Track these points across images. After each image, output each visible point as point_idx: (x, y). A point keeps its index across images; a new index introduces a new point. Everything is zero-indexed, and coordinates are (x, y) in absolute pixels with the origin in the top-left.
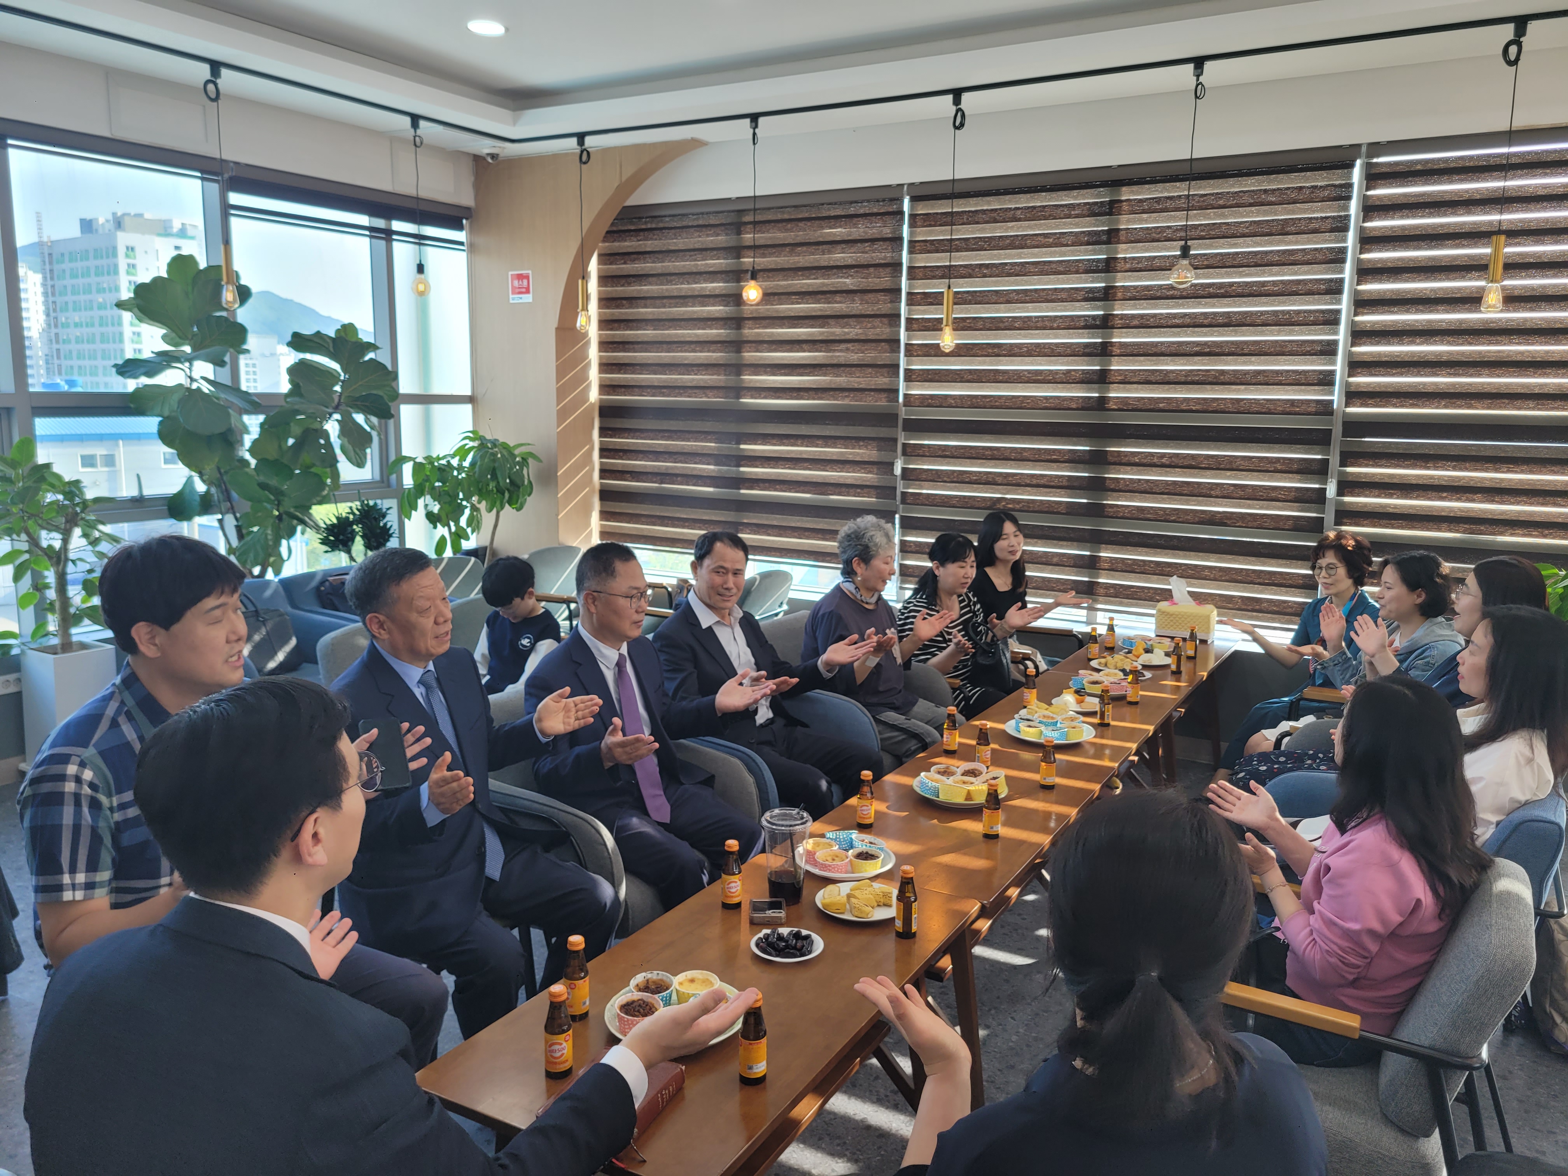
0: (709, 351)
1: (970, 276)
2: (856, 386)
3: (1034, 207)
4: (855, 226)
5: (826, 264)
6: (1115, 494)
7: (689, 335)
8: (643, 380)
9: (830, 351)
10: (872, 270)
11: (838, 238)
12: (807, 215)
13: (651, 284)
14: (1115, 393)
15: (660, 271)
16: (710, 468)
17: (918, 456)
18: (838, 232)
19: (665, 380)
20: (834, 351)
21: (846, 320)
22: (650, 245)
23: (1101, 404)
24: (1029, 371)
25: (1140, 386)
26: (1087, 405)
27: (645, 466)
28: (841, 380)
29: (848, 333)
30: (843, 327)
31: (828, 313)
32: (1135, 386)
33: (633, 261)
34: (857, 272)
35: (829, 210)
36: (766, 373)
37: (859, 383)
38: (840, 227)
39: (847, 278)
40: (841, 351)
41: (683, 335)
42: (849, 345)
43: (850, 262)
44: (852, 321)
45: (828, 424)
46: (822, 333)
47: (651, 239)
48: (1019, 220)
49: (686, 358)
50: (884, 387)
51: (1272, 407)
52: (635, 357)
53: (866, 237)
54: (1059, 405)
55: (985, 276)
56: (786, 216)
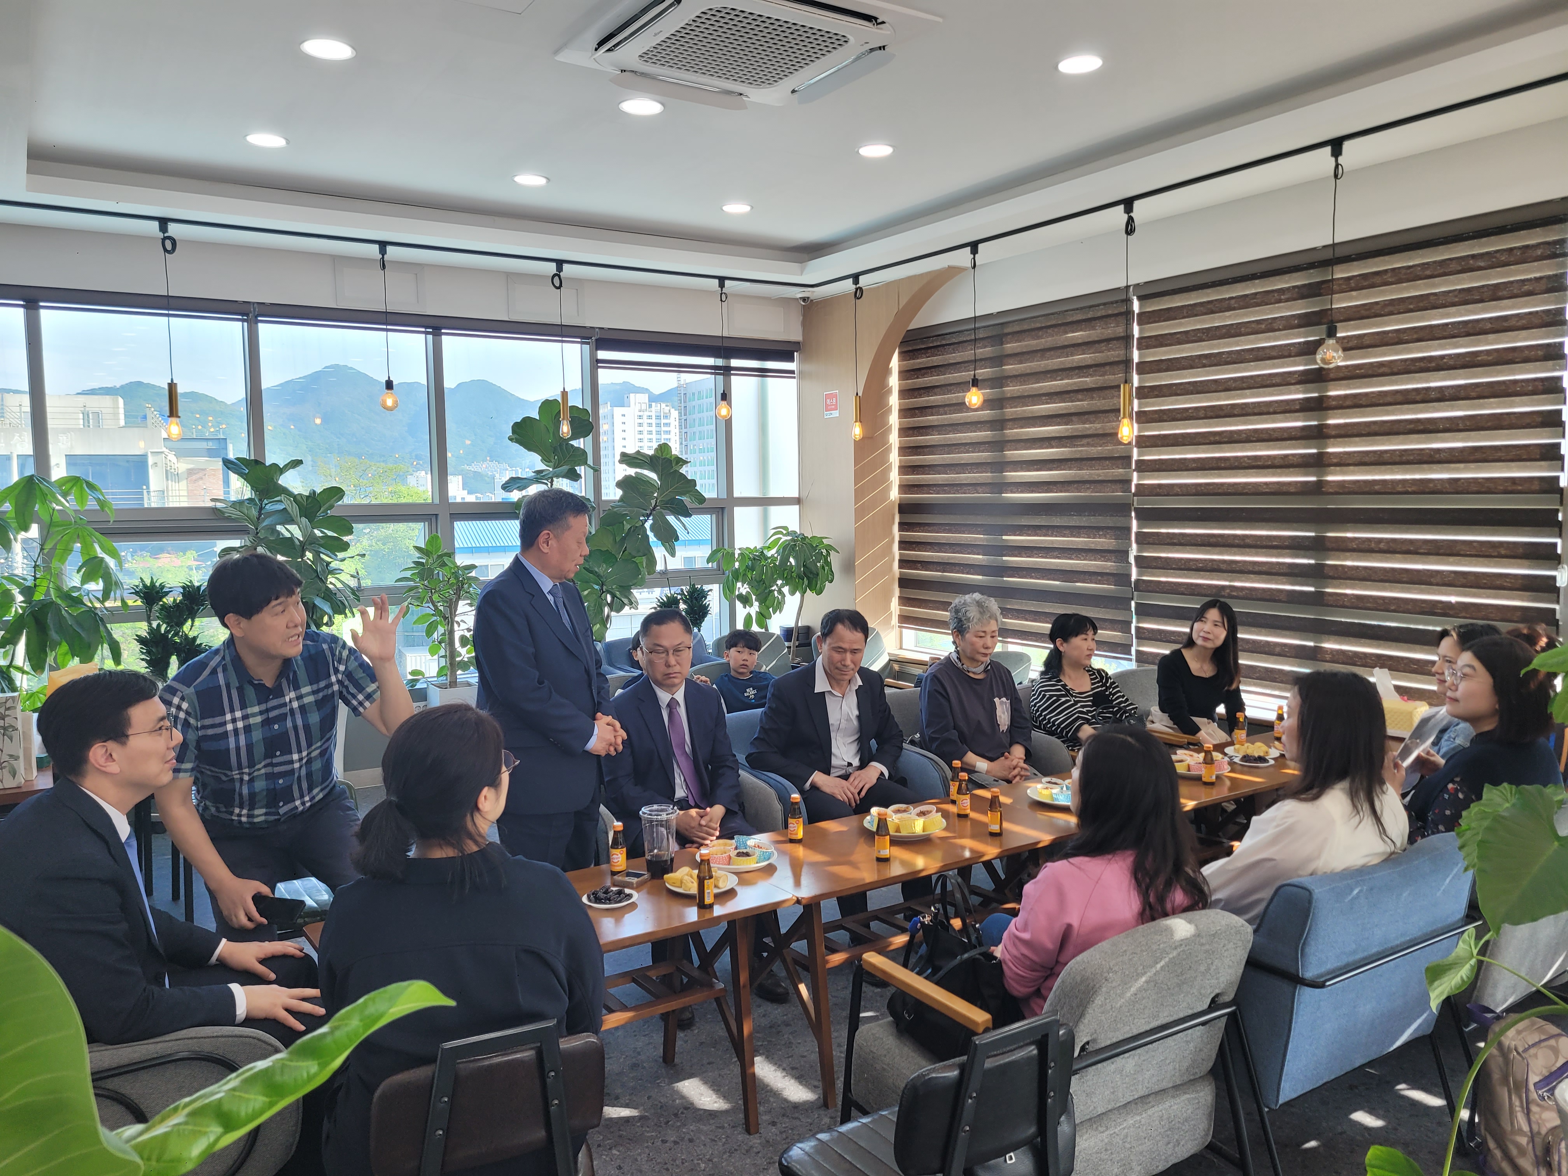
0: (979, 452)
1: (1192, 367)
2: (1096, 478)
3: (1246, 296)
4: (1094, 328)
5: (1070, 366)
6: (1335, 582)
7: (965, 438)
8: (930, 479)
9: (1074, 446)
10: (1107, 368)
11: (1080, 341)
12: (1054, 322)
13: (936, 395)
14: (1334, 477)
15: (942, 383)
16: (978, 558)
17: (1149, 544)
18: (1077, 335)
19: (947, 479)
20: (1077, 446)
21: (1086, 417)
22: (936, 360)
23: (1318, 489)
24: (1248, 457)
25: (1356, 468)
26: (1306, 490)
27: (932, 557)
28: (1085, 473)
29: (1089, 429)
30: (1084, 423)
31: (1072, 411)
32: (1351, 468)
33: (923, 376)
34: (1095, 371)
35: (1072, 316)
36: (1022, 470)
37: (1099, 475)
38: (1081, 330)
39: (1087, 377)
40: (1082, 446)
41: (960, 438)
42: (1089, 440)
43: (1089, 362)
44: (1092, 418)
45: (1074, 515)
46: (1067, 430)
47: (937, 355)
48: (1234, 309)
49: (962, 458)
50: (1120, 478)
51: (1491, 485)
52: (925, 459)
53: (1103, 337)
54: (1279, 491)
55: (1204, 366)
56: (1038, 325)
